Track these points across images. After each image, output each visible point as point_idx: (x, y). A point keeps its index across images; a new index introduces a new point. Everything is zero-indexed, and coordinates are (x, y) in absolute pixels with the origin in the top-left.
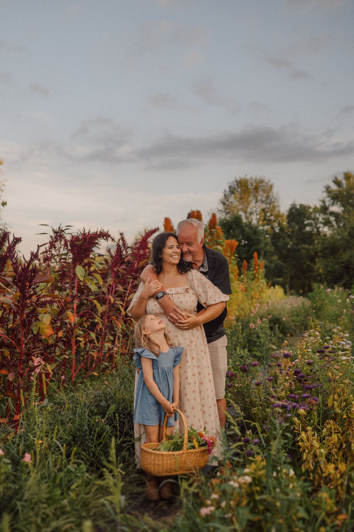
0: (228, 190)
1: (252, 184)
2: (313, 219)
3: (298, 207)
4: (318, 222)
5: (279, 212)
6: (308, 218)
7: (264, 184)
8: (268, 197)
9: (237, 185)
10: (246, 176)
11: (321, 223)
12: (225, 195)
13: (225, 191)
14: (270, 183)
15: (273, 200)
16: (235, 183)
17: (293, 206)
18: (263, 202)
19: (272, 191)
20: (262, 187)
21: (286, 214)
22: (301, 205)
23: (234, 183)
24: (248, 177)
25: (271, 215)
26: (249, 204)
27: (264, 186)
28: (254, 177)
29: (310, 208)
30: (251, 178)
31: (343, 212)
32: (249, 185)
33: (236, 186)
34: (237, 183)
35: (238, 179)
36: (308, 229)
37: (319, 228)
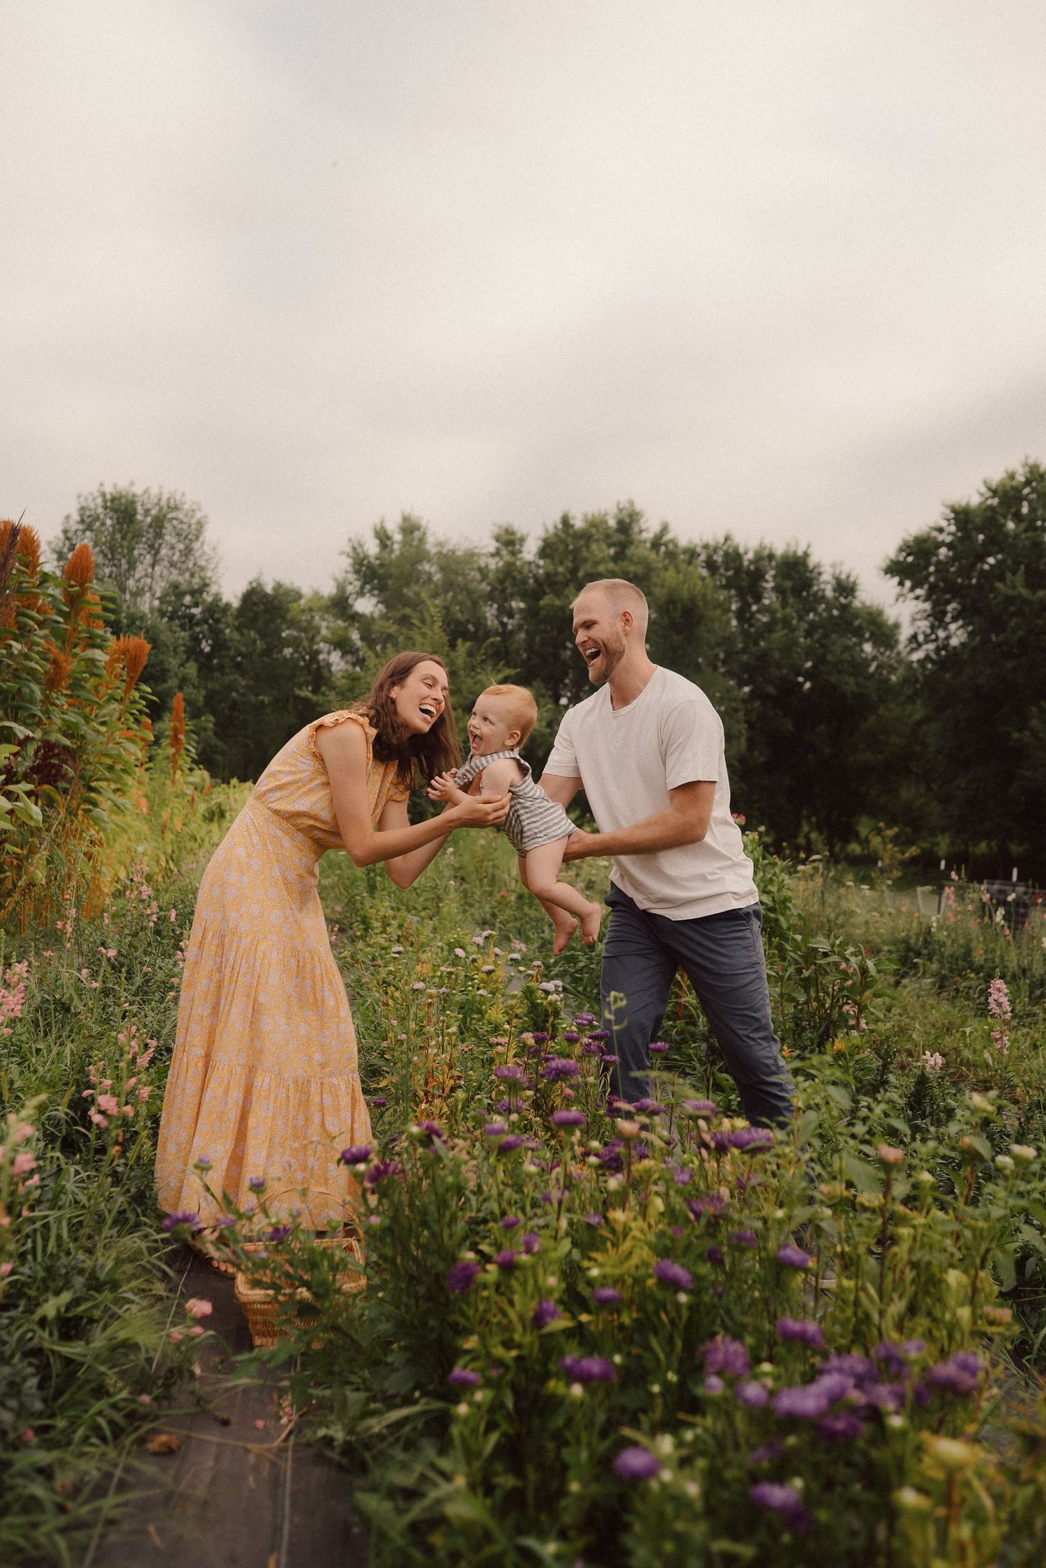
0: (76, 517)
1: (147, 512)
2: (305, 630)
3: (269, 589)
4: (318, 639)
5: (217, 598)
6: (292, 624)
7: (181, 516)
8: (188, 551)
9: (105, 508)
10: (132, 484)
11: (325, 641)
12: (65, 532)
13: (68, 517)
14: (198, 515)
15: (202, 563)
16: (99, 501)
17: (254, 585)
18: (172, 564)
19: (201, 539)
20: (175, 522)
21: (236, 604)
22: (278, 586)
23: (94, 499)
24: (138, 490)
25: (196, 605)
26: (132, 565)
27: (182, 522)
28: (154, 492)
29: (299, 596)
30: (146, 491)
31: (384, 617)
32: (140, 510)
33: (100, 510)
34: (105, 501)
35: (108, 489)
36: (288, 651)
37: (318, 652)
